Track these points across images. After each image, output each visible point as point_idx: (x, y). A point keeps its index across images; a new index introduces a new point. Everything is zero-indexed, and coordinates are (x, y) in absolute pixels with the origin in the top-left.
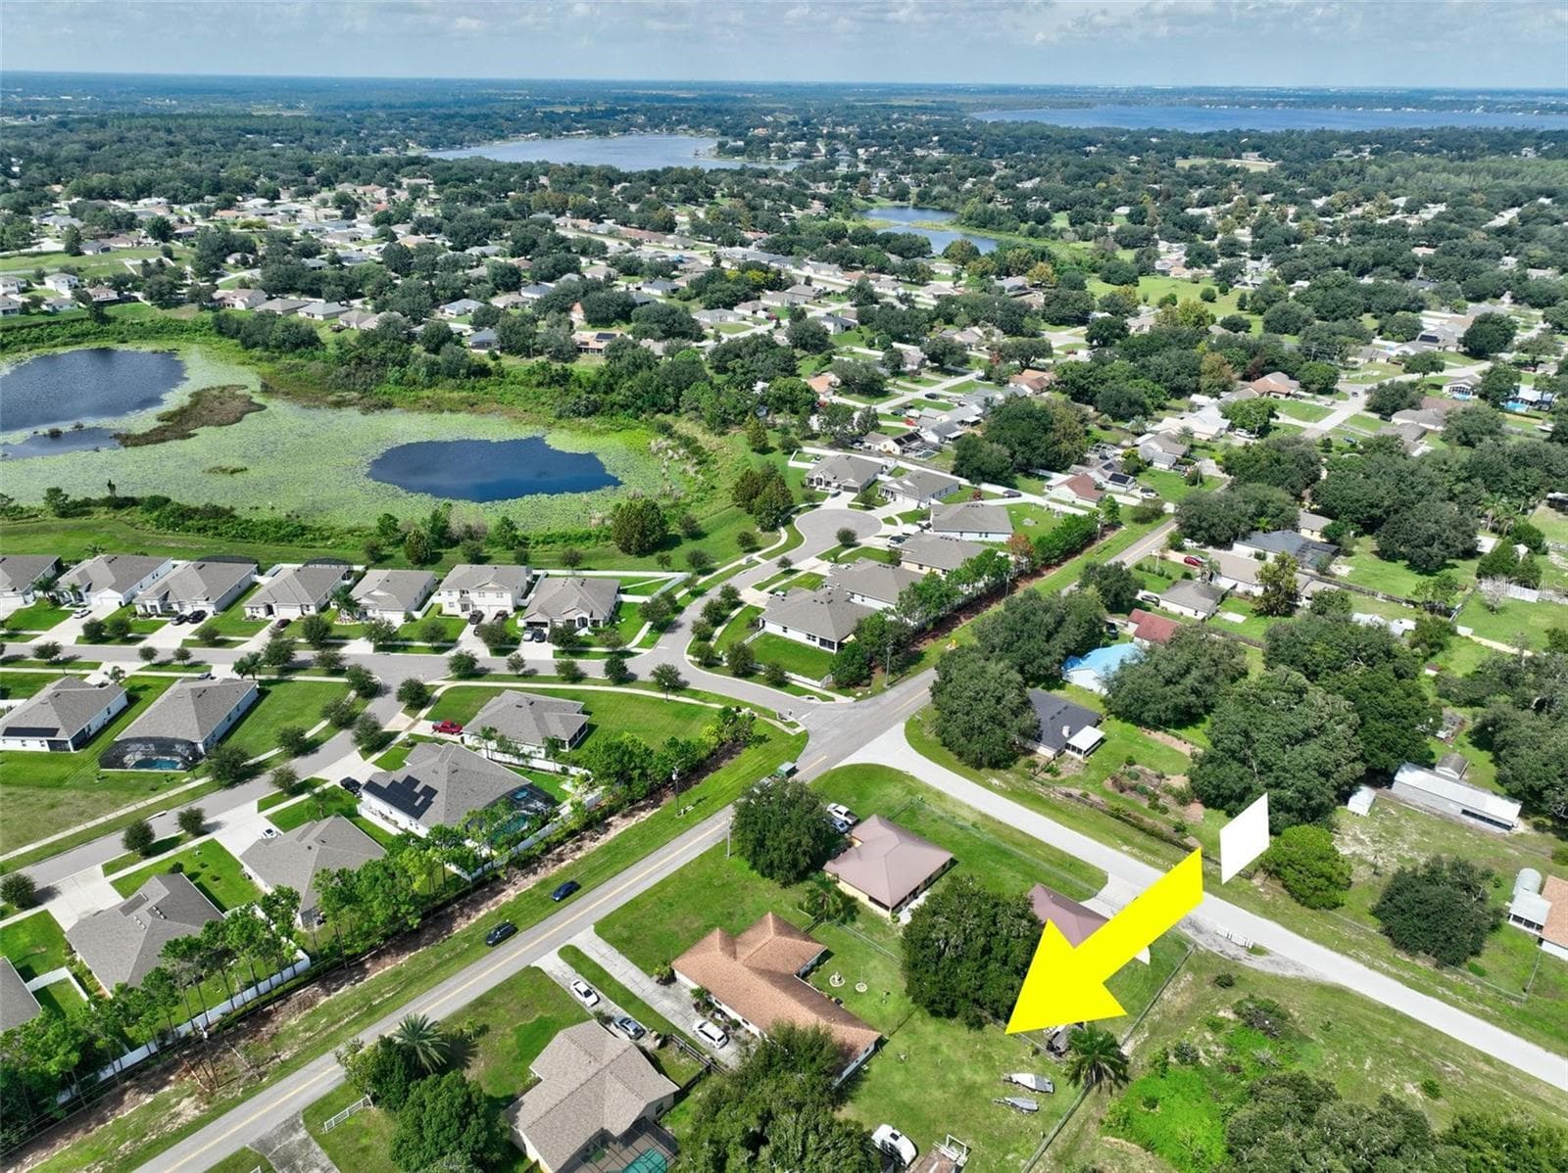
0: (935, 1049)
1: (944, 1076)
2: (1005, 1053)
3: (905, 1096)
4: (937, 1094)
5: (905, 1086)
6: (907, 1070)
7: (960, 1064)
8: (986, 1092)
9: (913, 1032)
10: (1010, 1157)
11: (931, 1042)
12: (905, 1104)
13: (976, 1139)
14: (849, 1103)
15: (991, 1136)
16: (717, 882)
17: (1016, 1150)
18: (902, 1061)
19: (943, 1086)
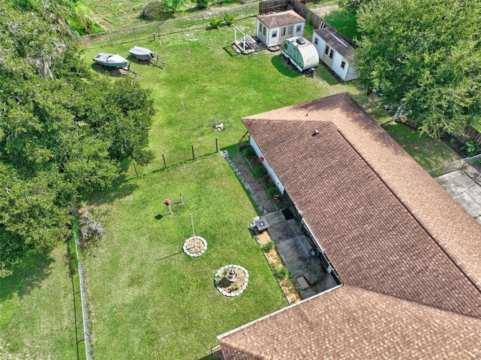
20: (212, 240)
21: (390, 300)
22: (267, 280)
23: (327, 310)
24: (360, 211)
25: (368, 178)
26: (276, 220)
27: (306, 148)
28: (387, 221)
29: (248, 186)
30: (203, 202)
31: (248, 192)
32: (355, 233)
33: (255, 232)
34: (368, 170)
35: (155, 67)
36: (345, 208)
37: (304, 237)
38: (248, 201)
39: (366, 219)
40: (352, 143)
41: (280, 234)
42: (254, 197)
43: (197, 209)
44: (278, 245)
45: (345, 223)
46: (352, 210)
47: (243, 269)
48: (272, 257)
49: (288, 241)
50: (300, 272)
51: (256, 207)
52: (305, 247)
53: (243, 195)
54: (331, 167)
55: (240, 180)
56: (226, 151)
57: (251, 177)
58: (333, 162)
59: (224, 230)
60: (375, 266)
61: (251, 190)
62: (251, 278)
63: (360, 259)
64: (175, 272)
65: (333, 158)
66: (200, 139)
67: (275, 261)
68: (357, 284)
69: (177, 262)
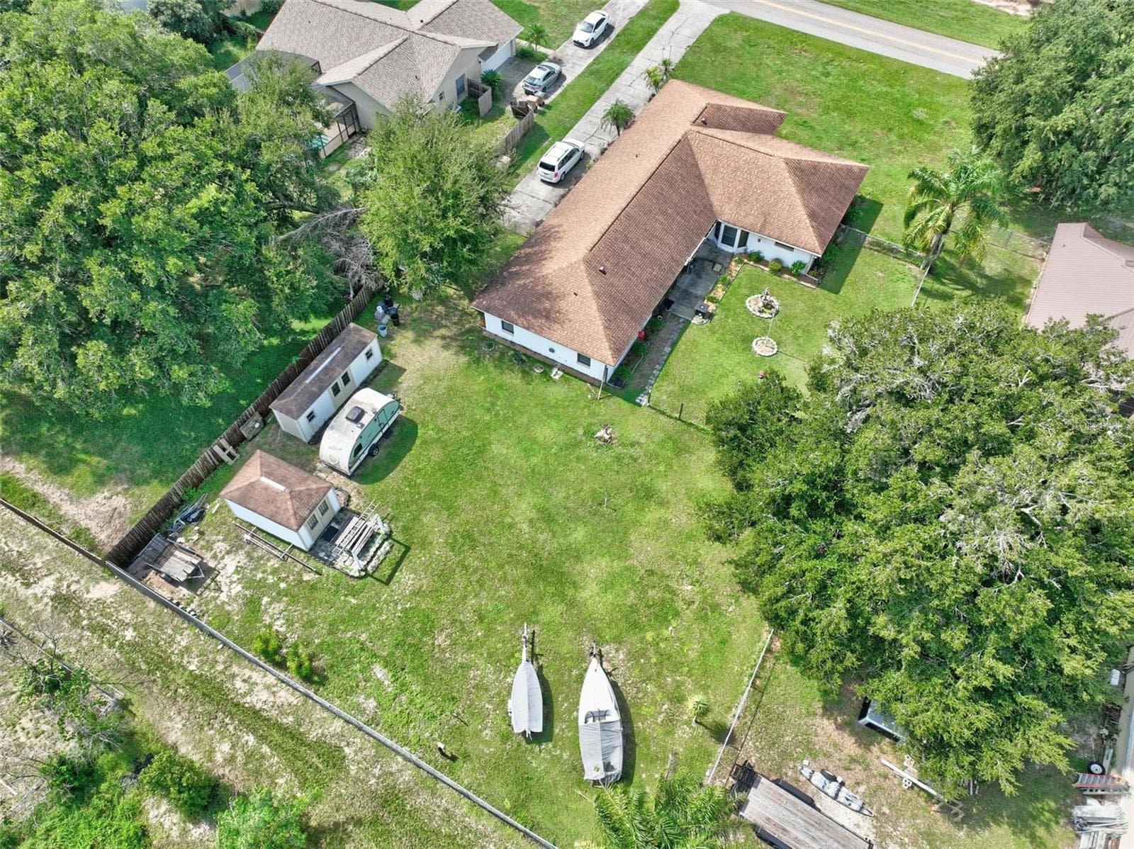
0: (647, 495)
1: (576, 518)
2: (693, 653)
3: (501, 448)
4: (523, 509)
5: (528, 445)
6: (575, 445)
7: (620, 547)
8: (552, 611)
9: (680, 450)
10: (379, 672)
11: (663, 486)
12: (481, 451)
13: (417, 593)
14: (464, 359)
15: (429, 629)
16: (920, 113)
17: (403, 687)
18: (590, 434)
19: (547, 517)
20: (747, 340)
21: (710, 190)
22: (739, 286)
23: (748, 215)
24: (661, 218)
25: (629, 217)
26: (683, 308)
27: (623, 276)
28: (658, 199)
29: (667, 349)
30: (720, 371)
31: (674, 345)
32: (678, 218)
33: (708, 316)
34: (622, 217)
35: (537, 650)
36: (663, 229)
37: (678, 284)
38: (683, 338)
39: (664, 213)
40: (600, 235)
41: (693, 300)
42: (674, 337)
43: (732, 371)
44: (704, 294)
45: (675, 227)
46: (662, 224)
47: (747, 304)
48: (719, 292)
49: (694, 291)
50: (710, 272)
51: (683, 330)
52: (688, 278)
53: (681, 346)
54: (632, 248)
55: (666, 361)
56: (638, 401)
57: (652, 355)
58: (627, 248)
59: (728, 337)
60: (694, 203)
61: (669, 343)
62: (748, 296)
63: (695, 212)
64: (799, 345)
65: (622, 249)
66: (643, 440)
67: (720, 290)
68: (712, 211)
69: (790, 349)
